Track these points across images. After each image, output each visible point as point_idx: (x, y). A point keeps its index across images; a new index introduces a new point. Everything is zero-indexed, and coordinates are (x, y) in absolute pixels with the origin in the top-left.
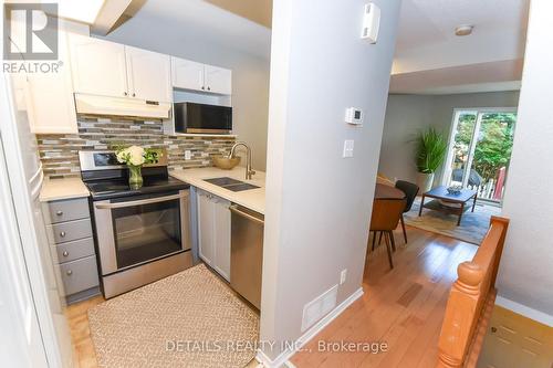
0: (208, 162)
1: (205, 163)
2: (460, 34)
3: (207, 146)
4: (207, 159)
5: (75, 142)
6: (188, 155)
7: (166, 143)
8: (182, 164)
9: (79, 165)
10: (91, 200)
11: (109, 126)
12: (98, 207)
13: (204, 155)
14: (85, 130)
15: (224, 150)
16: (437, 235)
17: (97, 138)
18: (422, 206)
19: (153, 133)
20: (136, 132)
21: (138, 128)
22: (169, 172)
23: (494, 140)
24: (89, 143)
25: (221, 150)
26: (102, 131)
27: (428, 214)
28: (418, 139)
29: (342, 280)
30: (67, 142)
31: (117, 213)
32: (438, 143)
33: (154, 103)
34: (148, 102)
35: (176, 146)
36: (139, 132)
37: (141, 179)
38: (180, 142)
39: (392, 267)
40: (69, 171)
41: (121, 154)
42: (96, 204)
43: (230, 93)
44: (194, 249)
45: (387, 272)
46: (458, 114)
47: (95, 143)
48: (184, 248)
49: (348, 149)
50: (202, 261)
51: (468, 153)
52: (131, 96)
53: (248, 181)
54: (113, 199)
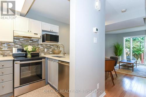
0: (52, 52)
1: (51, 52)
2: (123, 12)
3: (52, 48)
4: (51, 51)
5: (12, 45)
6: (46, 50)
7: (39, 46)
8: (43, 53)
9: (12, 52)
10: (14, 61)
11: (23, 41)
12: (16, 63)
13: (50, 50)
14: (16, 42)
15: (56, 49)
16: (127, 75)
17: (19, 44)
18: (119, 66)
19: (36, 43)
20: (31, 43)
21: (31, 42)
22: (40, 55)
23: (137, 47)
24: (16, 46)
25: (55, 49)
26: (21, 42)
27: (122, 68)
28: (114, 46)
29: (98, 87)
30: (10, 45)
31: (21, 65)
32: (120, 47)
33: (36, 34)
34: (34, 34)
35: (42, 47)
36: (32, 43)
37: (31, 56)
38: (43, 46)
39: (114, 85)
40: (9, 54)
41: (25, 48)
42: (15, 62)
43: (58, 32)
44: (46, 79)
45: (113, 86)
46: (125, 39)
47: (18, 46)
48: (43, 79)
49: (95, 40)
50: (49, 83)
51: (130, 51)
52: (30, 32)
53: (64, 56)
54: (21, 61)
